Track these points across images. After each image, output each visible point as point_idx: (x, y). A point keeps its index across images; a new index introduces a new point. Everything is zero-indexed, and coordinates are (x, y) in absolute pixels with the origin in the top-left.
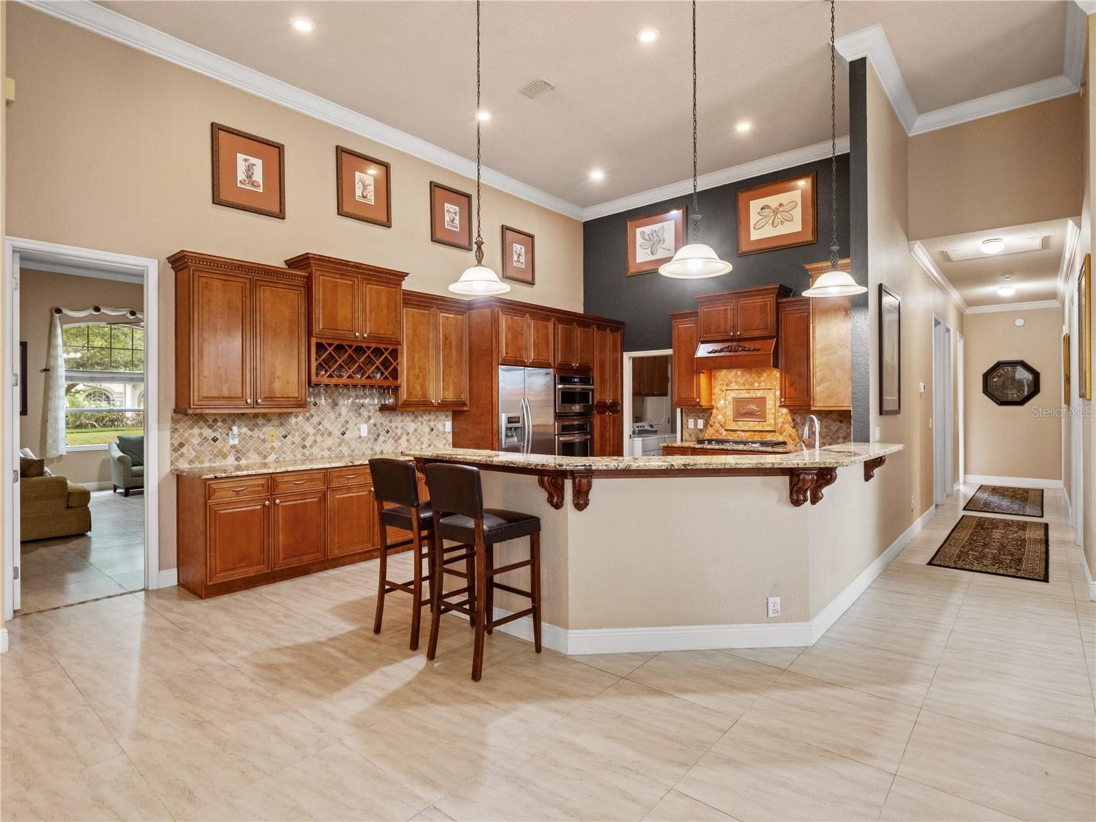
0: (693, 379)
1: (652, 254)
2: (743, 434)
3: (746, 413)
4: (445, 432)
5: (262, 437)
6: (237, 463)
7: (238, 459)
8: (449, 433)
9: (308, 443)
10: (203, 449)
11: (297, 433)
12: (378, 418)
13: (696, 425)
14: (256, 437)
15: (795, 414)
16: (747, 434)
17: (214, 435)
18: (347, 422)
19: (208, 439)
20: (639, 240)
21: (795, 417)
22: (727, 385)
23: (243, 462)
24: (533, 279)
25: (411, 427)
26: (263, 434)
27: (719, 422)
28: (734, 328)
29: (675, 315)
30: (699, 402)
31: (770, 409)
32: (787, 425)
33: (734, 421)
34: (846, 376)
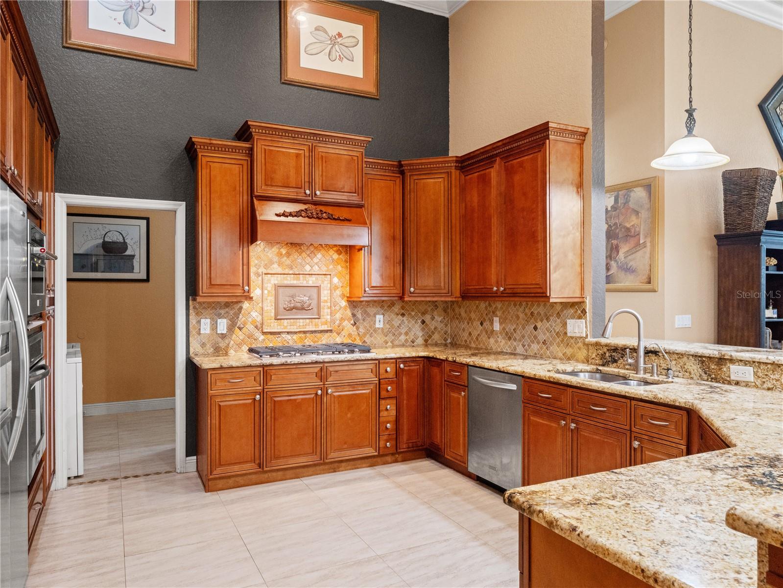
0: (236, 254)
1: (128, 25)
2: (289, 337)
3: (291, 309)
13: (214, 327)
15: (355, 307)
16: (295, 337)
21: (355, 312)
22: (266, 266)
27: (253, 321)
28: (311, 184)
29: (205, 144)
30: (249, 292)
31: (326, 301)
32: (346, 322)
33: (275, 319)
34: (578, 262)
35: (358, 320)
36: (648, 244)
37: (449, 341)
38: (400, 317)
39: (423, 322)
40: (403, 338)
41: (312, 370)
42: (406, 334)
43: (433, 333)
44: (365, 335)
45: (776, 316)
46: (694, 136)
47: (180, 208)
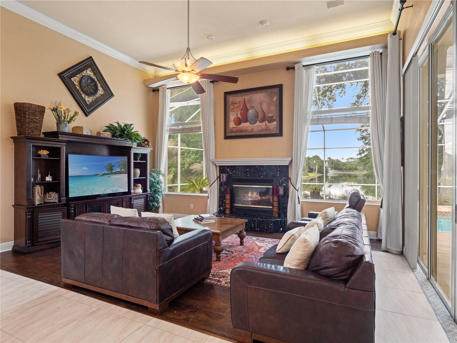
45: (51, 180)
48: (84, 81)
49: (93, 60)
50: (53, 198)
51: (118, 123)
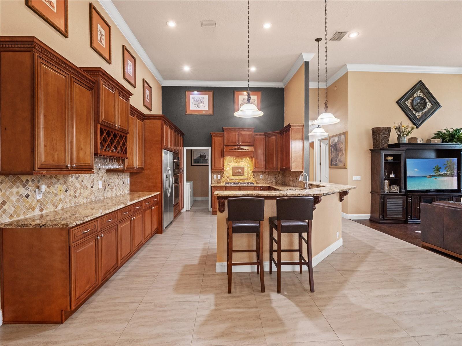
0: (220, 160)
1: (198, 107)
2: (236, 180)
3: (236, 173)
4: (127, 184)
5: (55, 192)
6: (41, 213)
7: (41, 210)
8: (129, 184)
9: (77, 195)
10: (19, 204)
11: (72, 188)
12: (105, 177)
13: (217, 177)
14: (51, 193)
15: (254, 173)
16: (237, 180)
17: (27, 192)
18: (93, 180)
19: (23, 196)
20: (192, 101)
22: (230, 162)
23: (44, 212)
24: (151, 108)
25: (117, 181)
26: (56, 190)
27: (227, 176)
28: (239, 141)
29: (213, 134)
30: (224, 168)
31: (246, 171)
32: (252, 177)
33: (232, 175)
34: (301, 161)
35: (255, 176)
36: (345, 153)
37: (284, 183)
38: (268, 176)
39: (275, 177)
40: (269, 181)
41: (237, 188)
42: (270, 180)
43: (279, 181)
44: (257, 180)
45: (394, 177)
46: (320, 127)
47: (210, 148)
48: (415, 102)
49: (422, 83)
50: (396, 189)
51: (447, 130)
